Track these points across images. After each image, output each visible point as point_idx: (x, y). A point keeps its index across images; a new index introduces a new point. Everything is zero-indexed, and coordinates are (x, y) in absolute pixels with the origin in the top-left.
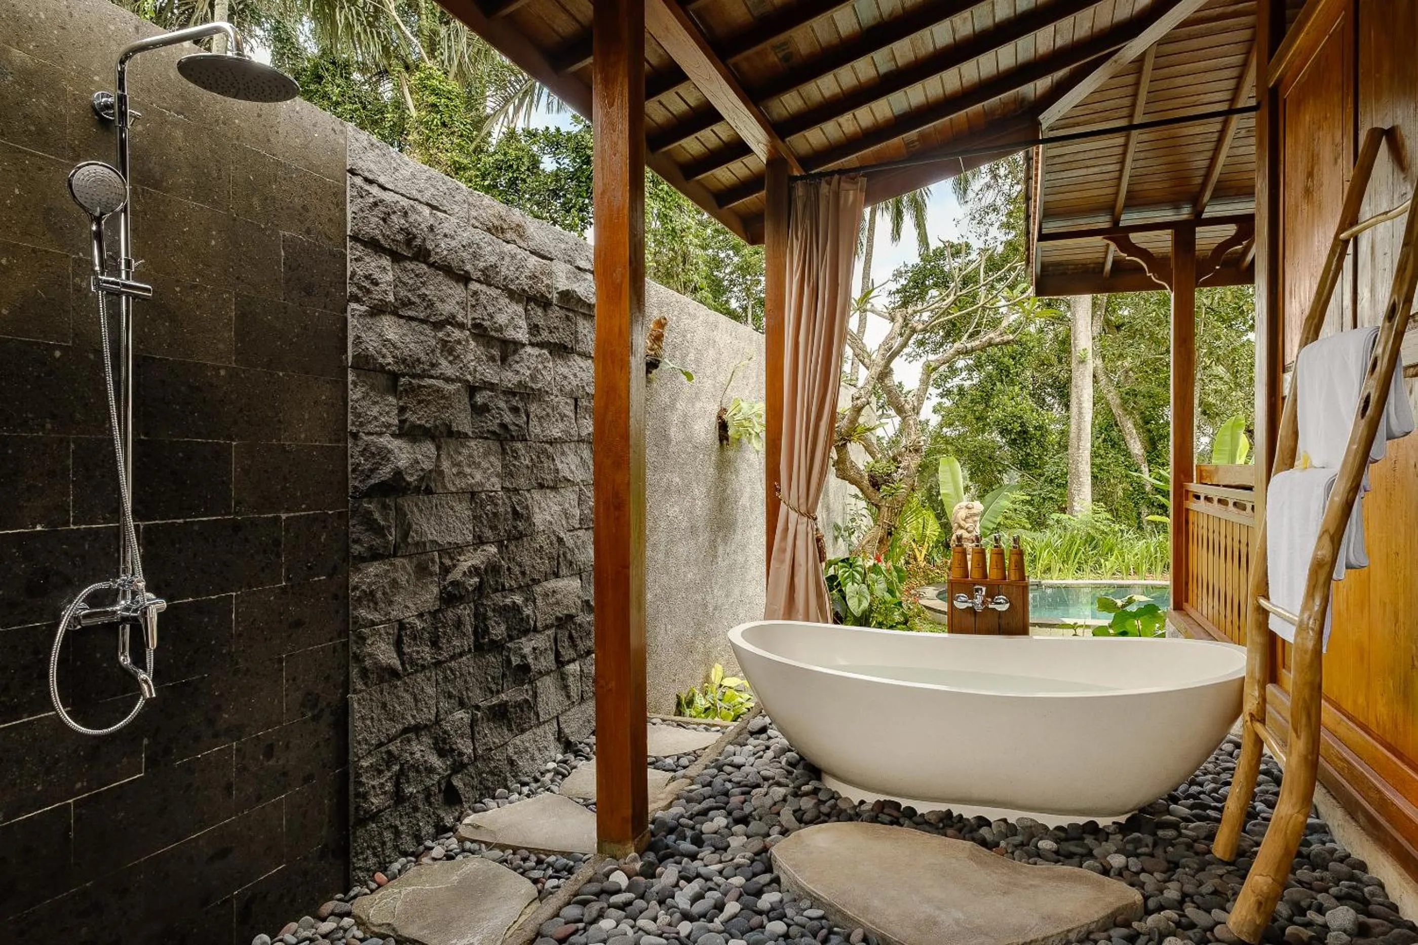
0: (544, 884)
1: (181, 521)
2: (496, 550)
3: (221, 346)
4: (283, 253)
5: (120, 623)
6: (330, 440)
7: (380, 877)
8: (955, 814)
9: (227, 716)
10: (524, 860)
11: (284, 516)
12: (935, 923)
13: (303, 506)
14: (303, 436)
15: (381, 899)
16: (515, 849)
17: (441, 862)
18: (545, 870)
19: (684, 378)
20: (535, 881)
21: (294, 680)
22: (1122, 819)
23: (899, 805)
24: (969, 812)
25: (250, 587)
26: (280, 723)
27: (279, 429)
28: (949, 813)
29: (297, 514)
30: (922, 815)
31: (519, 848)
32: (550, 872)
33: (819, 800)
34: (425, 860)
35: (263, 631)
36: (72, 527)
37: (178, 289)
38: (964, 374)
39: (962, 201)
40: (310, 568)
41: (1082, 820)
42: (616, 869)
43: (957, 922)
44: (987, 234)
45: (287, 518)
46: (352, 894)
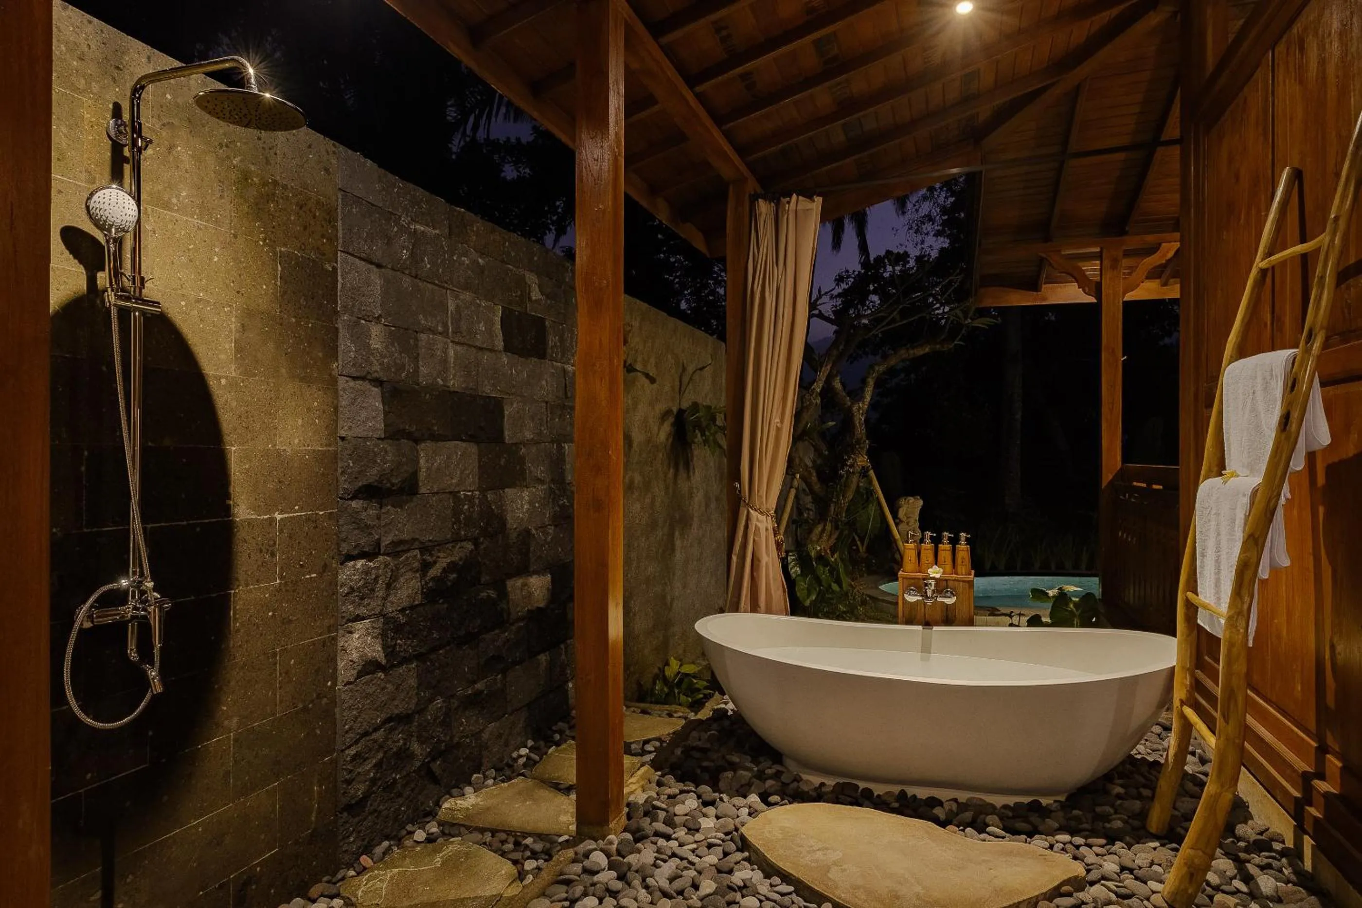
0: (523, 865)
1: (185, 523)
2: (473, 547)
3: (222, 357)
4: (279, 268)
5: (130, 621)
6: (321, 445)
7: (365, 860)
8: (909, 794)
9: (225, 708)
10: (503, 842)
11: (278, 516)
12: (897, 897)
13: (297, 508)
14: (296, 441)
15: (368, 881)
16: (494, 832)
17: (423, 844)
18: (523, 851)
19: (646, 382)
20: (515, 862)
21: (286, 673)
22: (1062, 798)
23: (857, 787)
24: (922, 793)
25: (247, 585)
26: (274, 714)
27: (275, 435)
28: (903, 793)
29: (291, 515)
30: (879, 796)
31: (497, 831)
32: (528, 853)
33: (783, 783)
34: (408, 843)
35: (258, 628)
36: (85, 530)
37: (183, 303)
38: (902, 375)
39: (900, 212)
40: (301, 566)
41: (1026, 800)
42: (595, 850)
43: (918, 896)
44: (923, 242)
45: (282, 519)
46: (339, 876)
